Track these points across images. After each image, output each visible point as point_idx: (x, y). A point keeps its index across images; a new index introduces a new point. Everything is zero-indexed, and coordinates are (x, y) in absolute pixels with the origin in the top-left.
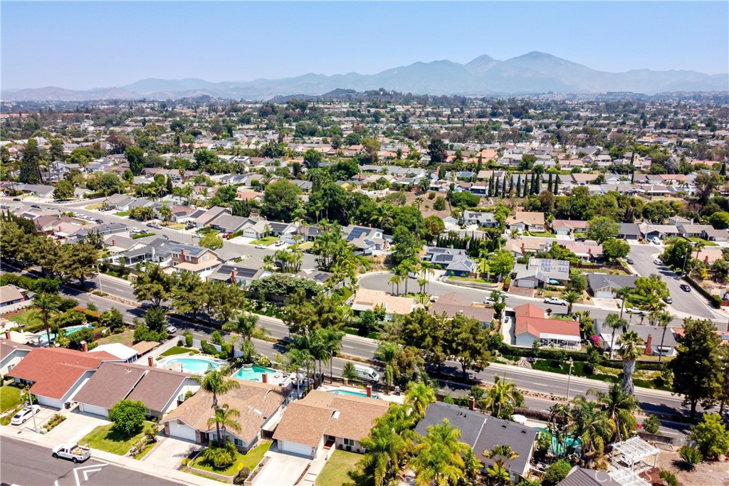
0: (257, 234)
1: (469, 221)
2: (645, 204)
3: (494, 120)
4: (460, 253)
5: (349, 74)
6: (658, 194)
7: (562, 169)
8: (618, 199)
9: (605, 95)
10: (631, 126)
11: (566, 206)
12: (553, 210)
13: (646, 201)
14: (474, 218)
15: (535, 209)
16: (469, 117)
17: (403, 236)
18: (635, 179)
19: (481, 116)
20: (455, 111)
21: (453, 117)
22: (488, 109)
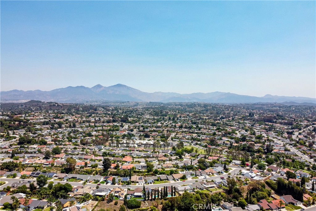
3: (115, 124)
16: (103, 122)
19: (108, 122)
20: (97, 119)
21: (96, 123)
22: (111, 118)
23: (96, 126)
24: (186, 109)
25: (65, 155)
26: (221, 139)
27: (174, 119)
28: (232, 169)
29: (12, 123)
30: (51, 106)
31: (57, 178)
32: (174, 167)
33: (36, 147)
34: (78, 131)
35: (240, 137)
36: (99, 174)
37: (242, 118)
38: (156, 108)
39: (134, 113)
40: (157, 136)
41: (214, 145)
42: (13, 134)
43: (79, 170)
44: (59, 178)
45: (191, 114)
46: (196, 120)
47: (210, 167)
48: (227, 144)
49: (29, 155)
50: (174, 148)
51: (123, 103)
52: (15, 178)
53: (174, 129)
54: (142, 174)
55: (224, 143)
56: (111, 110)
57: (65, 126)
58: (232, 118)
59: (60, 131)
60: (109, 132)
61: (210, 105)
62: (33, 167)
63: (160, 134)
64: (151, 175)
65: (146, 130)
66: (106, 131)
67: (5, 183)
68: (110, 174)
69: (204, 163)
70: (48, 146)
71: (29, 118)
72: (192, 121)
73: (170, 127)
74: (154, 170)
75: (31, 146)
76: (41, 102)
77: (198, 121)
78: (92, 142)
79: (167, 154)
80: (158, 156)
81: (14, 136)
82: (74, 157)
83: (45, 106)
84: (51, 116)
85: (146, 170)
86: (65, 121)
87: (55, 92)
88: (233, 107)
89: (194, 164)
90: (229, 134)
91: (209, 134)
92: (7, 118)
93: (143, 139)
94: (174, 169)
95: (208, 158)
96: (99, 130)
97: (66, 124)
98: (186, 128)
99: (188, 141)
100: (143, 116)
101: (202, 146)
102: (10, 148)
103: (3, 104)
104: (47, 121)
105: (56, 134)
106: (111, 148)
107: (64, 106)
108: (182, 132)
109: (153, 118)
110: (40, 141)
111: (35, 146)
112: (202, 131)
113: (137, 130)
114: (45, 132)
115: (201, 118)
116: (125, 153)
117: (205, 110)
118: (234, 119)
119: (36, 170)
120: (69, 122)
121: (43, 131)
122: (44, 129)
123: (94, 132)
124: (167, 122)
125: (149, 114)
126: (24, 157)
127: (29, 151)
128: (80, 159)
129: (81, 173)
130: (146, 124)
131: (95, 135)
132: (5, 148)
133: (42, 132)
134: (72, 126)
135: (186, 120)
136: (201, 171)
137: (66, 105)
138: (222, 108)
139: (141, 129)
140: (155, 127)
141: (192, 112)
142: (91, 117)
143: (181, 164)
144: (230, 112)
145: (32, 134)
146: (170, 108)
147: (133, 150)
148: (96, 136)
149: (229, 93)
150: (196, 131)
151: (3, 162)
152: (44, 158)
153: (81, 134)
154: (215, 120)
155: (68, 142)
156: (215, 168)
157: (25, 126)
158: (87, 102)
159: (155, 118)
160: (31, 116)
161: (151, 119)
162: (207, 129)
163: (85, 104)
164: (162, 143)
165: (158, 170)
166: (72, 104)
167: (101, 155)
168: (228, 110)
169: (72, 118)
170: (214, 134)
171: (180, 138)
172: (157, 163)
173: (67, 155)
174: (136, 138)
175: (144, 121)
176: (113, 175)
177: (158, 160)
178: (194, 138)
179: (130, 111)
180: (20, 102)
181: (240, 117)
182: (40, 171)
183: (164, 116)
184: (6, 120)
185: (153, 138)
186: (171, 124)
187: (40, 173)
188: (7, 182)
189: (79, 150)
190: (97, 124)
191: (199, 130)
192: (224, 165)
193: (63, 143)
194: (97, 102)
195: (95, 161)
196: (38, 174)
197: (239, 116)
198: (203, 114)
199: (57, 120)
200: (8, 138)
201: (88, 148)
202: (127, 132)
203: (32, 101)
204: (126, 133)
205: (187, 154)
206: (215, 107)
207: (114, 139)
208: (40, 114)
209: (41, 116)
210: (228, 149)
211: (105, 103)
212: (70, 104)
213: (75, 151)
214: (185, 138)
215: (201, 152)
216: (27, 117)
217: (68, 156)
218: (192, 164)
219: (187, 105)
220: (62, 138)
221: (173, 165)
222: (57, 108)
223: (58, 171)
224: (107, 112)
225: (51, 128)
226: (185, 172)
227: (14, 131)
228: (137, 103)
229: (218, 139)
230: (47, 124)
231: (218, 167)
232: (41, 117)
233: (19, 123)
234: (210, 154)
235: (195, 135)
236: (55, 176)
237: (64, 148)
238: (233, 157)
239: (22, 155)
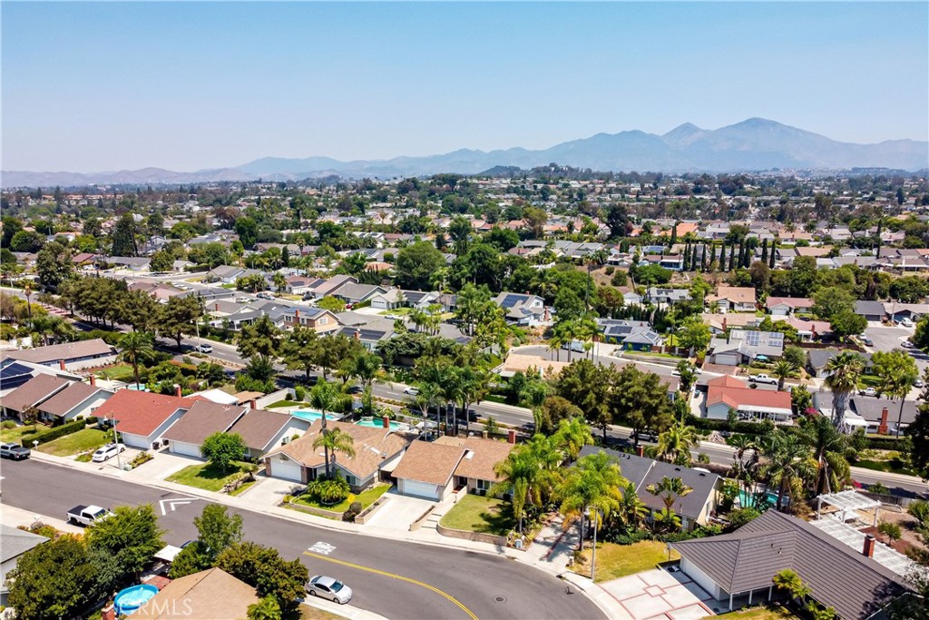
0: (388, 303)
1: (657, 298)
2: (893, 280)
3: (698, 197)
4: (641, 325)
5: (512, 149)
6: (912, 269)
7: (783, 243)
8: (856, 274)
9: (850, 172)
10: (883, 202)
11: (786, 281)
12: (768, 286)
13: (894, 277)
14: (663, 295)
15: (744, 284)
16: (665, 194)
17: (567, 300)
18: (881, 254)
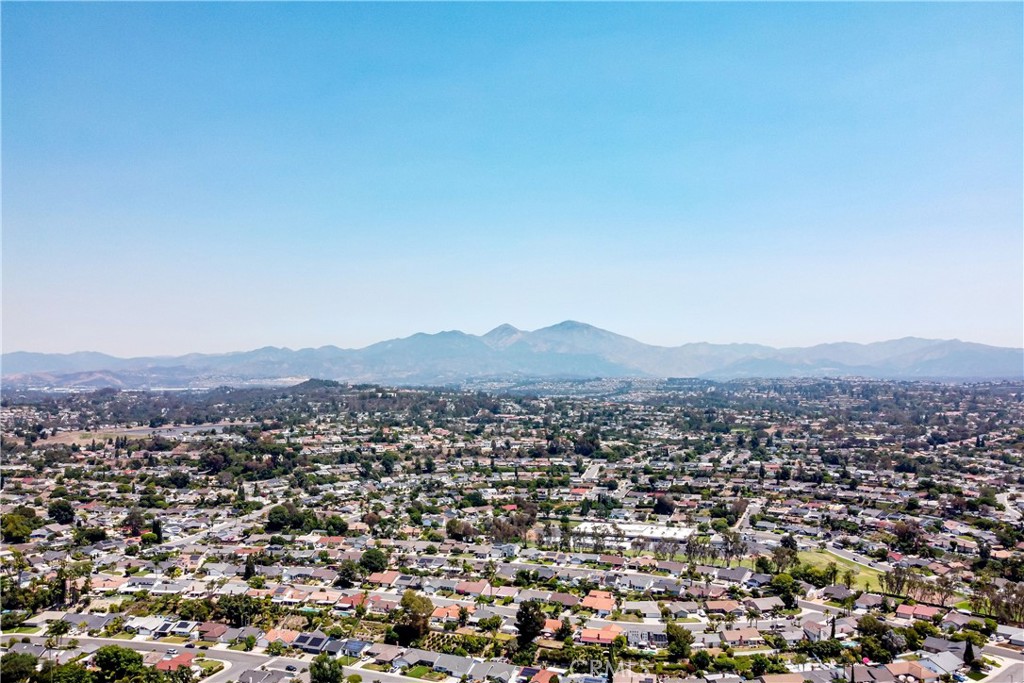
19: (535, 454)
20: (498, 446)
21: (497, 456)
22: (544, 442)
23: (495, 470)
24: (797, 402)
25: (399, 577)
26: (939, 528)
27: (758, 445)
28: (999, 666)
29: (254, 457)
30: (363, 398)
31: (373, 660)
32: (767, 643)
33: (317, 543)
34: (440, 485)
35: (1018, 523)
36: (505, 656)
37: (1015, 442)
38: (690, 399)
39: (616, 420)
40: (700, 508)
41: (914, 553)
42: (255, 495)
43: (442, 637)
44: (380, 663)
45: (816, 426)
46: (838, 447)
47: (905, 650)
48: (965, 550)
49: (295, 570)
50: (762, 565)
51: (582, 382)
52: (251, 649)
53: (759, 483)
54: (652, 666)
55: (954, 544)
56: (542, 409)
57: (404, 467)
58: (974, 439)
59: (388, 487)
60: (538, 490)
61: (886, 389)
62: (303, 614)
63: (708, 502)
64: (683, 673)
65: (659, 485)
66: (527, 485)
67: (221, 668)
68: (541, 659)
69: (884, 637)
70: (352, 540)
71: (300, 440)
72: (821, 452)
73: (745, 477)
74: (694, 652)
75: (302, 538)
76: (336, 384)
77: (844, 452)
78: (483, 526)
79: (737, 585)
80: (705, 594)
81: (257, 499)
82: (427, 583)
83: (347, 398)
84: (362, 434)
85: (666, 653)
86: (402, 452)
87: (378, 353)
88: (976, 394)
89: (843, 635)
90: (972, 506)
91: (889, 506)
92: (242, 440)
93: (650, 519)
94: (768, 652)
95: (895, 609)
96: (505, 485)
97: (406, 459)
98: (800, 478)
99: (813, 530)
100: (647, 433)
101: (866, 553)
102: (243, 541)
103: (236, 390)
104: (352, 450)
105: (376, 496)
106: (544, 553)
107: (401, 396)
108: (790, 494)
109: (681, 437)
110: (330, 523)
111: (313, 538)
112: (863, 495)
113: (630, 483)
114: (344, 489)
115: (854, 440)
116: (589, 576)
117: (868, 405)
118: (983, 445)
119: (310, 626)
120: (414, 454)
121: (338, 484)
122: (341, 478)
123: (490, 490)
124: (731, 455)
125: (669, 423)
126: (279, 579)
127: (296, 555)
128: (445, 591)
129: (446, 647)
130: (660, 464)
131: (494, 500)
132: (230, 542)
133: (335, 489)
134: (423, 466)
135: (801, 445)
136: (870, 663)
137: (408, 396)
138: (932, 399)
139: (644, 479)
140: (689, 475)
141: (821, 417)
142: (480, 438)
143: (792, 636)
144: (965, 415)
145: (306, 495)
146: (739, 399)
147: (616, 566)
148: (498, 505)
149: (954, 343)
150: (841, 494)
151: (222, 592)
152: (336, 584)
153: (450, 496)
154: (910, 446)
155: (411, 524)
156: (928, 659)
157: (290, 468)
158: (470, 381)
159: (690, 438)
160: (307, 435)
161: (676, 443)
162: (881, 485)
163: (465, 387)
164: (717, 538)
165: (710, 652)
166: (426, 388)
167: (512, 579)
168: (957, 405)
169: (422, 441)
170: (912, 506)
171: (780, 517)
172: (705, 621)
173: (406, 573)
174: (627, 515)
175: (652, 450)
176: (552, 662)
177: (707, 612)
178: (835, 520)
179: (604, 413)
180: (280, 384)
181: (1008, 437)
182: (323, 631)
183: (718, 431)
184: (237, 448)
185: (684, 517)
186: (745, 462)
187: (322, 640)
188: (227, 665)
189: (441, 555)
190: (499, 463)
191: (853, 487)
192: (963, 645)
193: (394, 531)
194: (499, 381)
195: (490, 602)
196: (317, 641)
197: (1004, 433)
198: (862, 421)
199: (380, 448)
200: (240, 507)
201: (471, 552)
202: (596, 490)
203: (314, 383)
204: (592, 494)
205: (812, 591)
206: (905, 396)
207: (552, 515)
208: (332, 427)
209: (335, 434)
210: (973, 570)
211: (525, 384)
212: (420, 388)
213: (430, 561)
214: (799, 520)
215: (868, 585)
216: (297, 437)
217: (409, 579)
218: (836, 636)
219: (800, 389)
220: (393, 512)
221: (762, 633)
222: (382, 406)
223: (377, 633)
224: (532, 417)
225: (361, 474)
226: (808, 667)
227: (259, 482)
228: (627, 382)
229: (929, 530)
230: (350, 462)
231: (937, 651)
232: (335, 439)
233: (274, 460)
234: (902, 595)
235: (839, 507)
236: (367, 653)
237: (398, 547)
238: (997, 610)
239: (275, 569)
